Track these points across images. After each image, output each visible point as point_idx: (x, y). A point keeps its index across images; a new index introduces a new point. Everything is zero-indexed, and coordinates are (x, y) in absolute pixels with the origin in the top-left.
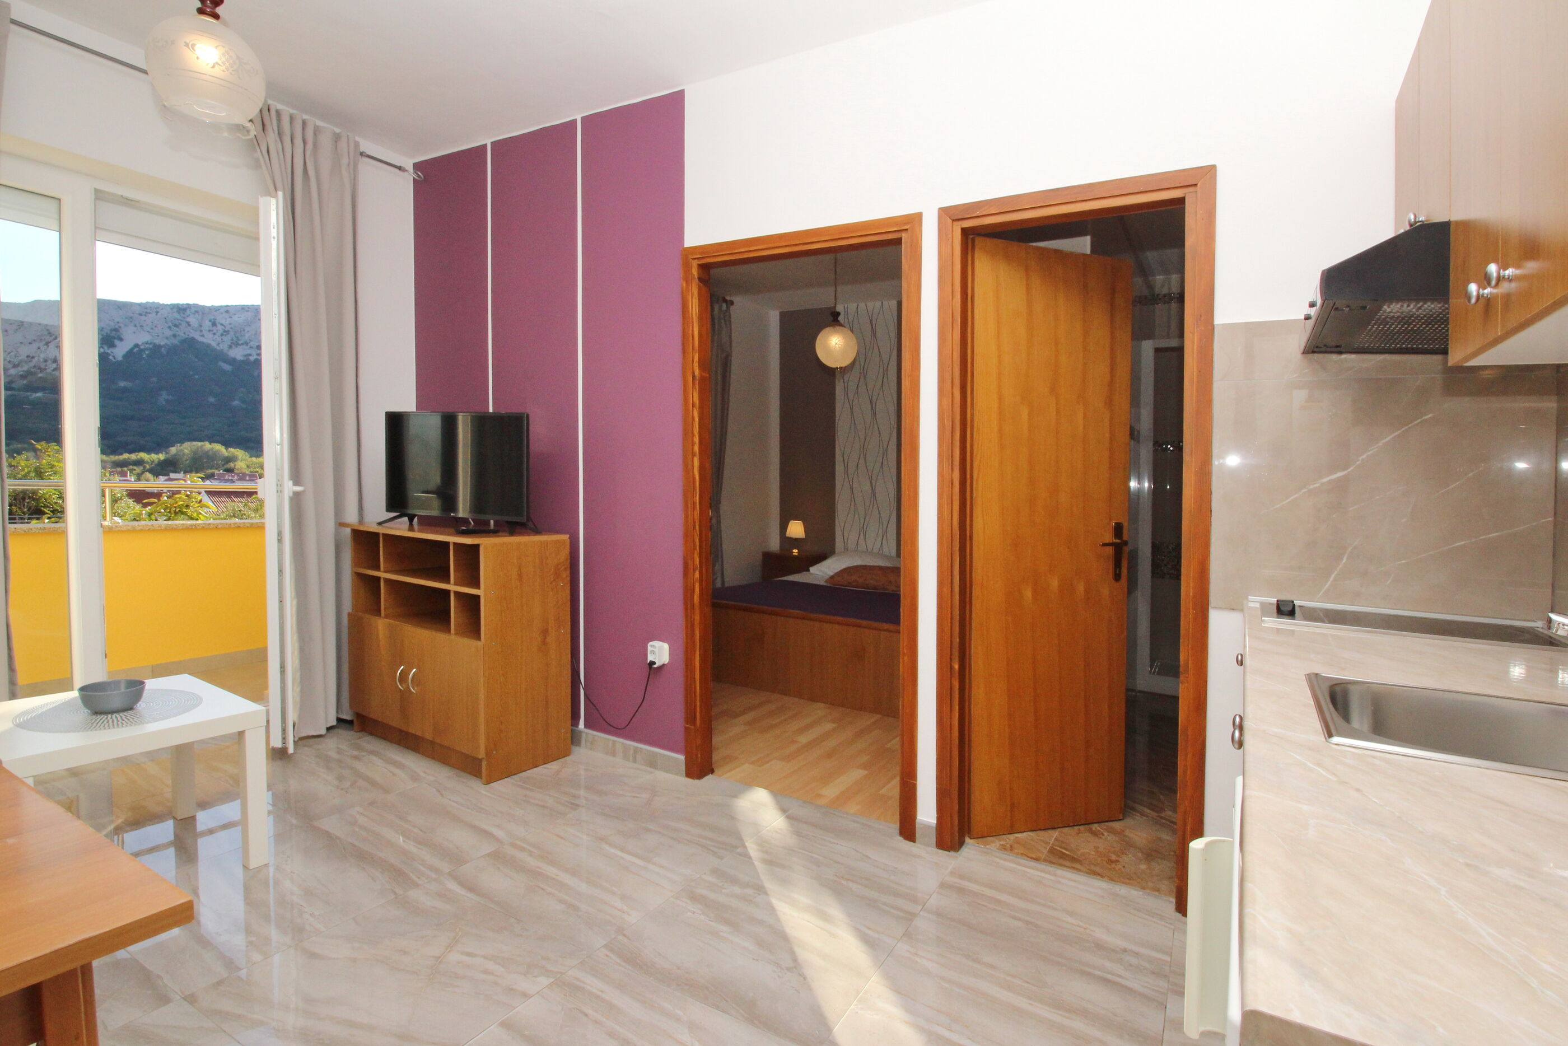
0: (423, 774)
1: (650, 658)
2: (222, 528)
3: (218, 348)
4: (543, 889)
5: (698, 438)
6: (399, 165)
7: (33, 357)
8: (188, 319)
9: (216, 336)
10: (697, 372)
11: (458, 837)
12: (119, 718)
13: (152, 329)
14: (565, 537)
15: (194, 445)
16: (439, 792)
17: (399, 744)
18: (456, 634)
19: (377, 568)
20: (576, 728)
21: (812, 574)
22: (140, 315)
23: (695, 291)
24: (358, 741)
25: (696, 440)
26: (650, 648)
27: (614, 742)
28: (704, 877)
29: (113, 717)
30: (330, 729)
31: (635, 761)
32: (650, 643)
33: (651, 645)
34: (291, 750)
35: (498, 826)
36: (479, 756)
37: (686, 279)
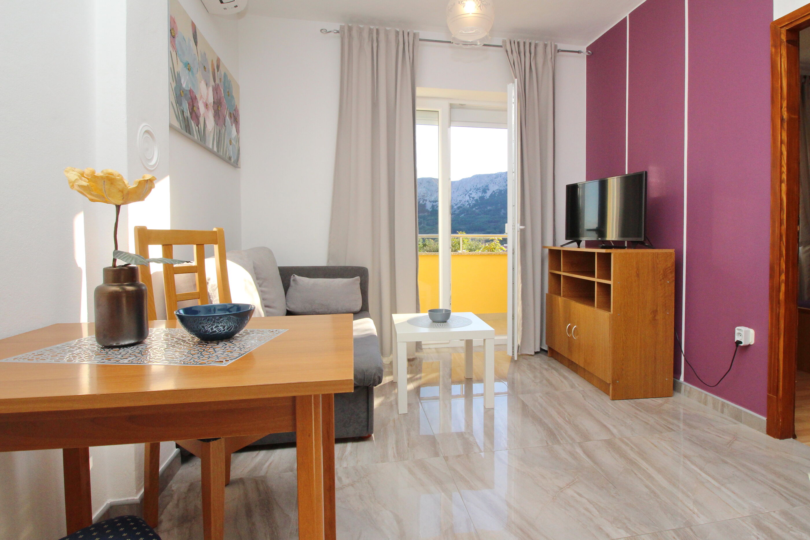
0: (577, 385)
1: (737, 338)
4: (635, 473)
6: (578, 51)
10: (785, 115)
11: (588, 425)
12: (441, 325)
13: (499, 183)
14: (672, 251)
16: (584, 397)
17: (568, 367)
18: (598, 307)
19: (560, 270)
20: (679, 381)
23: (784, 52)
24: (548, 361)
25: (784, 169)
26: (737, 331)
27: (706, 395)
29: (438, 324)
30: (536, 353)
31: (722, 412)
32: (738, 328)
33: (738, 329)
34: (516, 358)
35: (614, 426)
36: (608, 382)
37: (775, 46)
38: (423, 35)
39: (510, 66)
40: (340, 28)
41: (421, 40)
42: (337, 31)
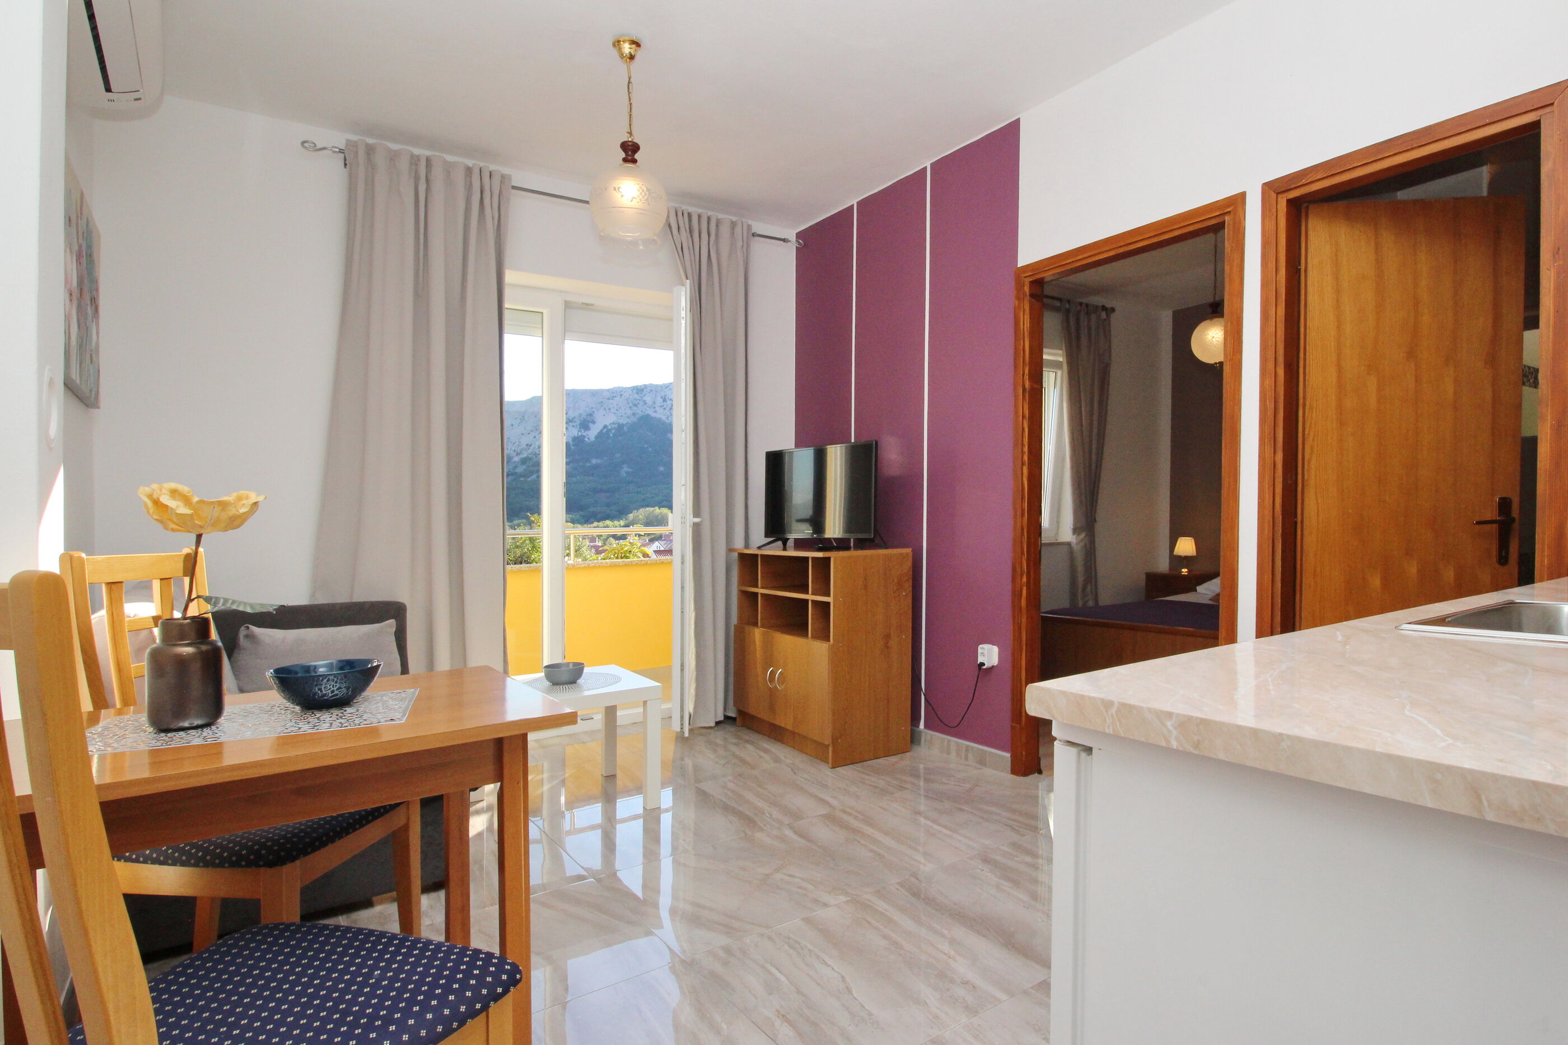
0: (782, 758)
1: (980, 660)
2: (650, 564)
3: (667, 421)
4: (858, 841)
5: (1027, 448)
6: (783, 238)
7: (531, 445)
8: (645, 398)
9: (666, 411)
10: (1027, 385)
11: (798, 801)
12: (567, 688)
13: (617, 410)
14: (909, 550)
15: (647, 511)
16: (794, 770)
17: (769, 737)
18: (813, 637)
19: (756, 586)
20: (918, 729)
21: (1199, 593)
22: (609, 399)
23: (1027, 307)
24: (739, 733)
25: (1026, 449)
26: (980, 651)
27: (949, 741)
28: (1002, 848)
29: (564, 687)
30: (718, 723)
31: (966, 759)
32: (980, 646)
33: (981, 648)
34: (687, 734)
35: (833, 797)
36: (827, 743)
37: (1018, 298)
38: (519, 178)
39: (675, 250)
40: (347, 144)
41: (514, 188)
42: (340, 149)
